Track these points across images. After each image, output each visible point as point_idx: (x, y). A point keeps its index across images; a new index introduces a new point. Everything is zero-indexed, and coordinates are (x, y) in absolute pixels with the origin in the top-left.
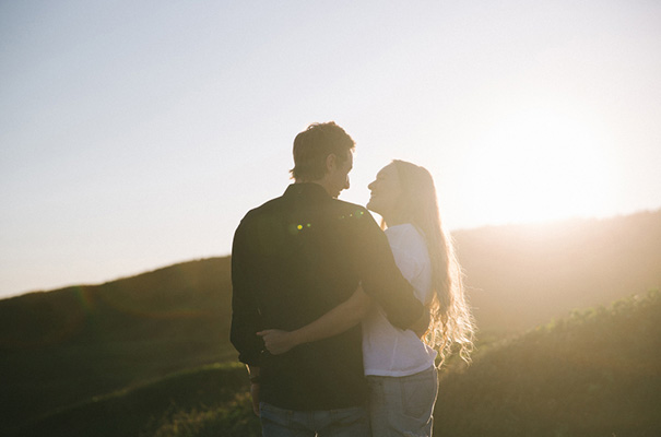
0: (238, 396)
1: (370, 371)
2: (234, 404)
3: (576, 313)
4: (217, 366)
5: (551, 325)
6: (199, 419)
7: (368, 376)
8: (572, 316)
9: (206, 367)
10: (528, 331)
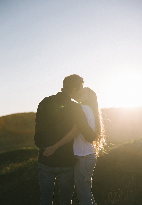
0: (30, 159)
1: (75, 154)
2: (29, 161)
3: (141, 138)
4: (24, 148)
5: (132, 141)
6: (17, 166)
7: (75, 156)
8: (139, 139)
9: (20, 149)
10: (125, 143)
